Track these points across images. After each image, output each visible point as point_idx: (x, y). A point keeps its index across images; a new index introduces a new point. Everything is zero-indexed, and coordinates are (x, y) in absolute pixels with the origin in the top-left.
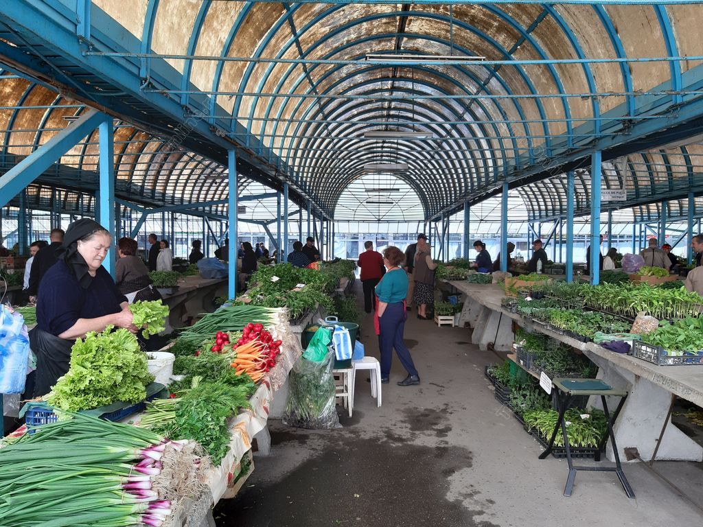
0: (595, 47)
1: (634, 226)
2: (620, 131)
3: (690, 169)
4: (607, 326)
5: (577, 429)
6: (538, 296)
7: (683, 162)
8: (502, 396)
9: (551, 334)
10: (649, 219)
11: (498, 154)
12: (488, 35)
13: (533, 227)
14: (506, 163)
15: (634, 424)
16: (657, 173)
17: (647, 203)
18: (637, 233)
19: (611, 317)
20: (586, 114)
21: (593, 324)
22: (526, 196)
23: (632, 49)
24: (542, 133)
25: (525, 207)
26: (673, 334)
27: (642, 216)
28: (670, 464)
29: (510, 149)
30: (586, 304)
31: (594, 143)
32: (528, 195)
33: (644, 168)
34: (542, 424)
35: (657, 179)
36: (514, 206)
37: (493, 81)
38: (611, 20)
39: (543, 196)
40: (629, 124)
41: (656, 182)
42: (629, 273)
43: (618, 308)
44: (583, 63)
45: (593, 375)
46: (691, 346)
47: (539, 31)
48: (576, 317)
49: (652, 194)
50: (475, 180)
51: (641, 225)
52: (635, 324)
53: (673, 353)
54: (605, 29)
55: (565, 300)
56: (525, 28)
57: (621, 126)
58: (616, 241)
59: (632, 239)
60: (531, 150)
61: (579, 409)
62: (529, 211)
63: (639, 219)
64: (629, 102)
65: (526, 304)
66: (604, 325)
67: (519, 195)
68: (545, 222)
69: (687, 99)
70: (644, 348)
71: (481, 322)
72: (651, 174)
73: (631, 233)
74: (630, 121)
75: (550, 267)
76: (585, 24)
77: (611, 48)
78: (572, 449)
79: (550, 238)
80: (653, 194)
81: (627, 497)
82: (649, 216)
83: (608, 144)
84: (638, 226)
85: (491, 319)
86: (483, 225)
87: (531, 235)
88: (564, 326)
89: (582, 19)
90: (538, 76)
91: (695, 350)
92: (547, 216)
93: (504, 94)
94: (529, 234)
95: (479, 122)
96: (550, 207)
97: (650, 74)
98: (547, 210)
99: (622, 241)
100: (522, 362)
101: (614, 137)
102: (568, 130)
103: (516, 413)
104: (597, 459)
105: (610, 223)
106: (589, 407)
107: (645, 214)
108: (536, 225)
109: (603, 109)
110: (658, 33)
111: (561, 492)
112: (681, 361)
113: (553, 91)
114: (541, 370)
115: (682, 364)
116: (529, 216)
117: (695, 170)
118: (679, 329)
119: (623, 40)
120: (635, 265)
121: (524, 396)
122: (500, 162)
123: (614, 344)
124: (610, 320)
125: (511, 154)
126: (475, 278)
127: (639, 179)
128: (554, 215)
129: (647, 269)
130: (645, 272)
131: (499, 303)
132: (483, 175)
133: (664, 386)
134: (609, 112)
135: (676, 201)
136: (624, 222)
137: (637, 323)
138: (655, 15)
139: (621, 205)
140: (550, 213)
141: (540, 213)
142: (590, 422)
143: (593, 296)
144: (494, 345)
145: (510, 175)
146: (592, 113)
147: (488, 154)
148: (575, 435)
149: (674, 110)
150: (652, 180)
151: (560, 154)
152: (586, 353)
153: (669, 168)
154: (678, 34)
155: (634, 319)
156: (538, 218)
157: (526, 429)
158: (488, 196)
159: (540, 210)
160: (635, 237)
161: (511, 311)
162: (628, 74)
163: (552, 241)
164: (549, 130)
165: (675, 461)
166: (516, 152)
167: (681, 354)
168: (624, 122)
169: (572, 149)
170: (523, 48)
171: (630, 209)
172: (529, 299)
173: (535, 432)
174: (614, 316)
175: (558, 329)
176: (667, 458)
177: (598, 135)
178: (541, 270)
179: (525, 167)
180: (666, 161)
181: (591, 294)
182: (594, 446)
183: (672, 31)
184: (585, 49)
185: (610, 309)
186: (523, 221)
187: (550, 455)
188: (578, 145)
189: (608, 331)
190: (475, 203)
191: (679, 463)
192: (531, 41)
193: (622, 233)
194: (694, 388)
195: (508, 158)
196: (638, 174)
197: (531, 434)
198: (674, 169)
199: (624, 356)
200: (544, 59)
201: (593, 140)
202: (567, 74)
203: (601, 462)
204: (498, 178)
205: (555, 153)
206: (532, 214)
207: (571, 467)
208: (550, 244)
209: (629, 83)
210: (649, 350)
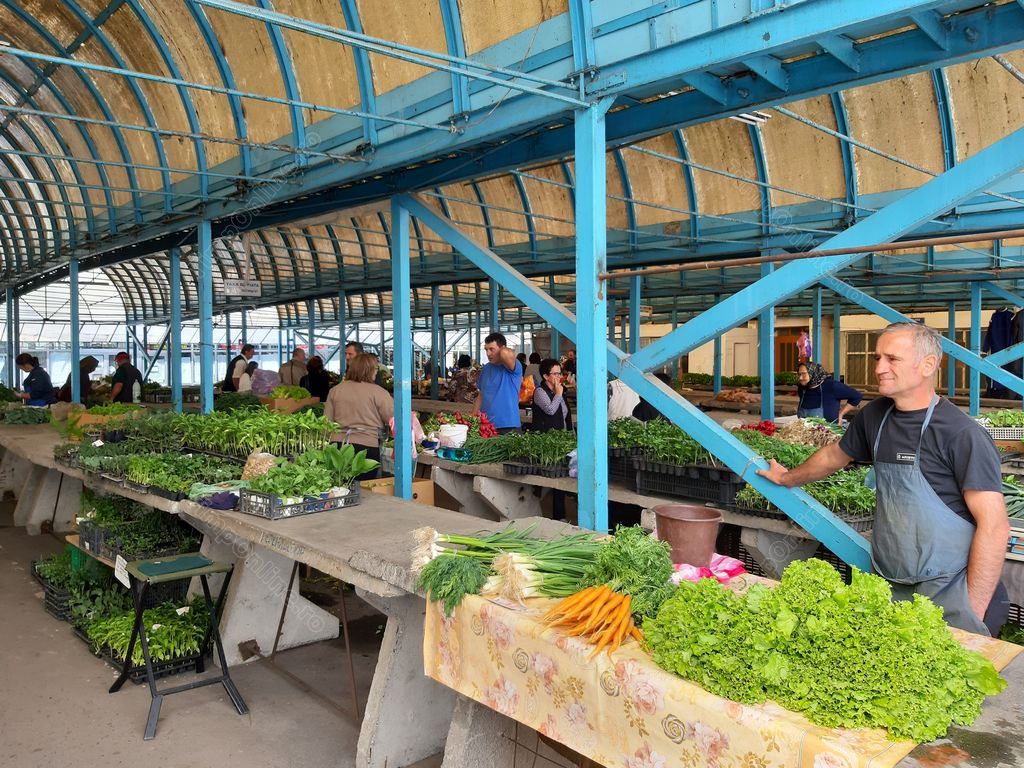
0: (196, 69)
1: (280, 333)
2: (233, 195)
3: (340, 258)
4: (210, 473)
5: (169, 633)
6: (113, 437)
7: (332, 250)
8: (57, 608)
9: (130, 495)
10: (298, 323)
11: (60, 211)
12: (27, 12)
13: (134, 332)
14: (73, 229)
15: (251, 607)
16: (302, 260)
17: (294, 301)
18: (284, 343)
19: (217, 460)
20: (188, 163)
21: (191, 472)
22: (121, 284)
23: (244, 82)
24: (127, 185)
25: (120, 300)
26: (288, 475)
27: (289, 319)
28: (299, 650)
29: (78, 204)
30: (186, 444)
31: (201, 207)
32: (124, 282)
33: (285, 253)
34: (115, 638)
35: (301, 269)
36: (102, 299)
37: (43, 91)
38: (215, 35)
39: (148, 285)
40: (244, 188)
41: (301, 274)
42: (260, 396)
43: (227, 445)
44: (178, 86)
45: (195, 548)
46: (313, 488)
47: (113, 26)
48: (166, 465)
49: (296, 290)
50: (24, 250)
51: (288, 332)
52: (247, 465)
53: (290, 501)
54: (206, 45)
55: (155, 440)
56: (89, 16)
57: (234, 189)
58: (257, 353)
59: (278, 350)
60: (112, 210)
61: (174, 602)
62: (126, 306)
63: (285, 322)
64: (243, 157)
65: (93, 452)
66: (208, 472)
67: (111, 283)
68: (154, 324)
69: (313, 162)
70: (253, 498)
71: (30, 489)
72: (294, 262)
73: (277, 342)
74: (245, 182)
75: (153, 393)
76: (181, 31)
77: (217, 74)
78: (162, 664)
79: (161, 349)
80: (298, 289)
81: (237, 714)
82: (298, 319)
83: (217, 212)
84: (284, 332)
85: (46, 482)
86: (48, 326)
87: (131, 345)
88: (148, 479)
89: (175, 23)
90: (115, 96)
91: (318, 492)
92: (155, 315)
93: (61, 113)
94: (128, 342)
95: (23, 153)
96: (159, 302)
97: (268, 121)
98: (154, 306)
99: (265, 353)
100: (87, 545)
101: (225, 205)
102: (165, 186)
103: (78, 628)
104: (200, 669)
105: (244, 327)
106: (190, 597)
107: (293, 316)
108: (140, 328)
109: (211, 161)
110: (275, 67)
111: (138, 736)
112: (300, 511)
113: (139, 123)
114: (116, 554)
115: (302, 514)
116: (127, 315)
117: (346, 260)
118: (297, 467)
119: (233, 67)
120: (269, 385)
121: (93, 598)
122: (64, 225)
123: (217, 498)
124: (216, 465)
125: (80, 212)
126: (19, 416)
127: (279, 267)
128: (165, 313)
129: (283, 390)
130: (280, 394)
131: (52, 455)
132: (37, 243)
133: (274, 548)
134: (218, 167)
135: (330, 301)
136: (264, 326)
137: (249, 465)
138: (268, 41)
139: (258, 303)
140: (160, 311)
141: (144, 310)
142: (190, 618)
143: (194, 431)
144: (52, 522)
145: (81, 247)
146: (196, 166)
147: (43, 209)
148: (166, 643)
149: (297, 175)
150: (295, 270)
151: (155, 221)
152: (182, 517)
153: (315, 256)
154: (298, 73)
155: (246, 458)
156: (142, 318)
157: (92, 651)
158: (49, 279)
159: (144, 306)
160: (281, 347)
161: (70, 467)
162: (240, 115)
163: (164, 353)
164: (138, 183)
165: (306, 645)
166: (88, 211)
167: (301, 500)
168: (237, 182)
169: (171, 215)
170: (90, 47)
171: (273, 309)
172: (99, 443)
173: (106, 652)
174: (221, 458)
175: (138, 486)
176: (296, 644)
177: (205, 197)
178: (138, 398)
179: (103, 236)
180: (312, 246)
181: (191, 429)
182: (195, 652)
183: (291, 68)
184: (182, 68)
185: (218, 448)
186: (119, 323)
187: (128, 682)
188: (179, 209)
189: (212, 481)
190: (26, 290)
191: (312, 647)
192: (100, 39)
193: (265, 343)
194: (308, 543)
195: (76, 219)
196: (278, 261)
197: (100, 656)
198: (322, 257)
199: (229, 513)
200: (121, 68)
201: (199, 204)
202: (158, 101)
203: (206, 672)
204: (61, 250)
205: (147, 218)
206: (132, 312)
207: (154, 694)
208: (163, 358)
209: (242, 130)
210: (260, 500)
